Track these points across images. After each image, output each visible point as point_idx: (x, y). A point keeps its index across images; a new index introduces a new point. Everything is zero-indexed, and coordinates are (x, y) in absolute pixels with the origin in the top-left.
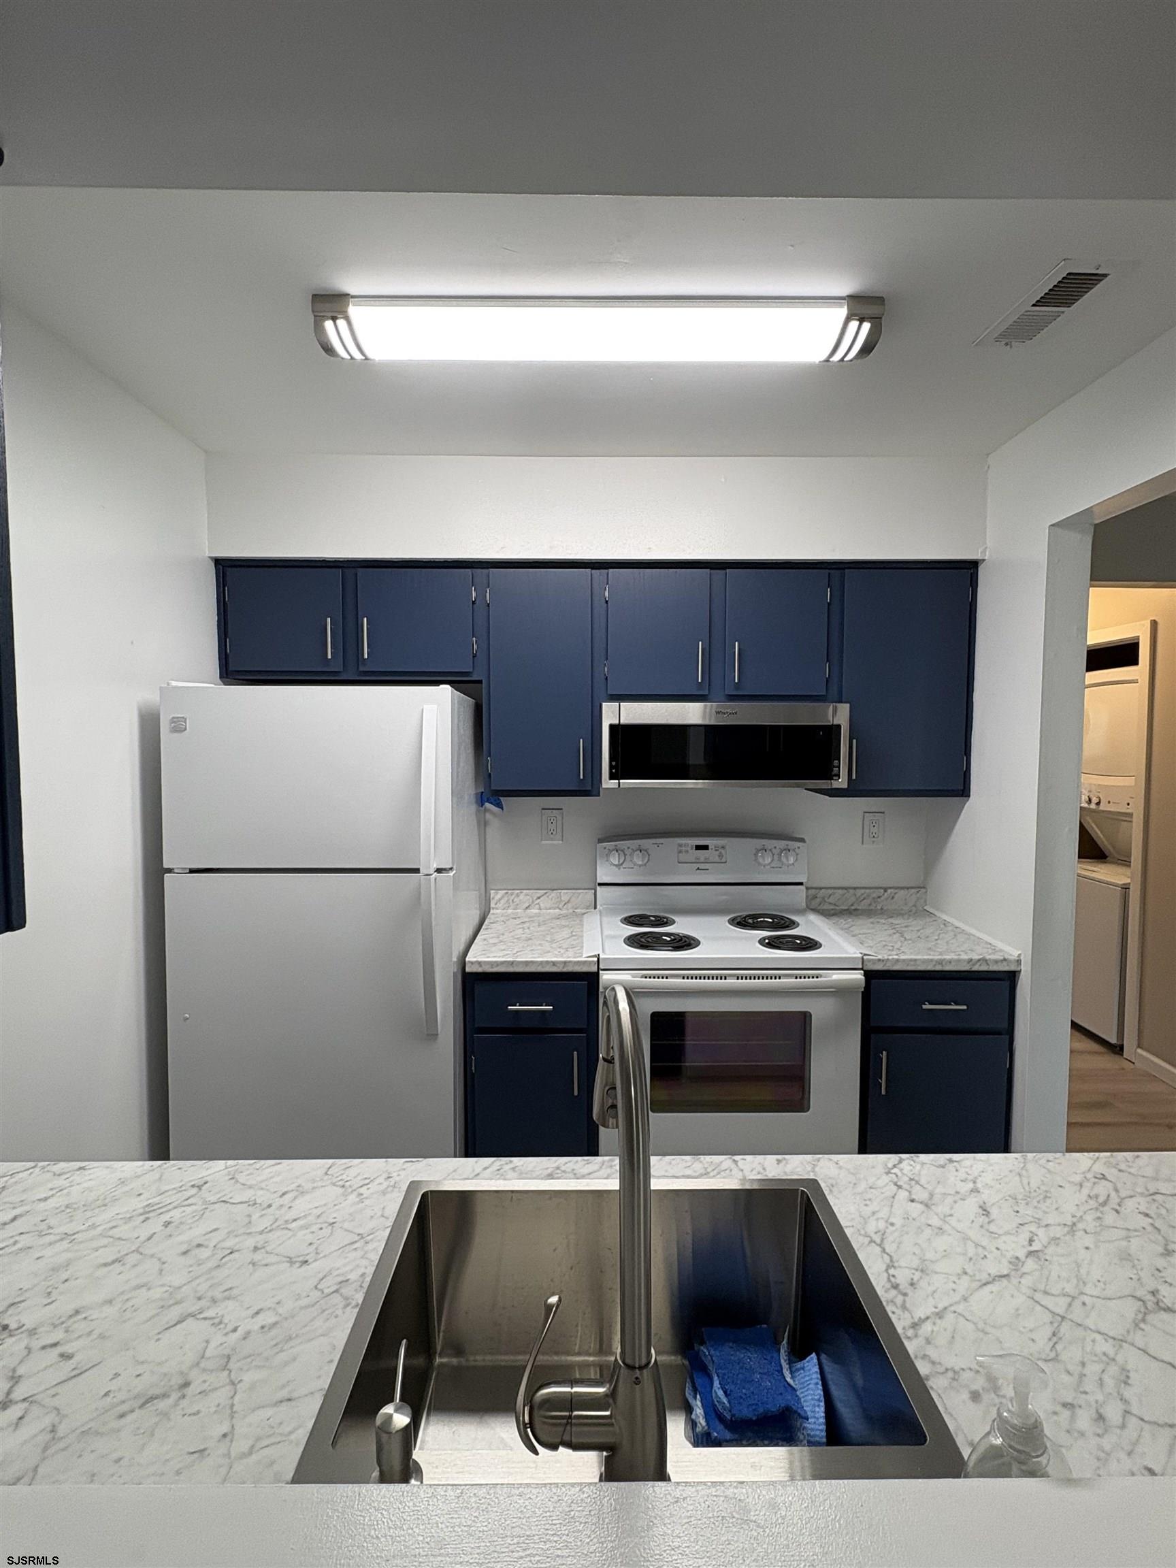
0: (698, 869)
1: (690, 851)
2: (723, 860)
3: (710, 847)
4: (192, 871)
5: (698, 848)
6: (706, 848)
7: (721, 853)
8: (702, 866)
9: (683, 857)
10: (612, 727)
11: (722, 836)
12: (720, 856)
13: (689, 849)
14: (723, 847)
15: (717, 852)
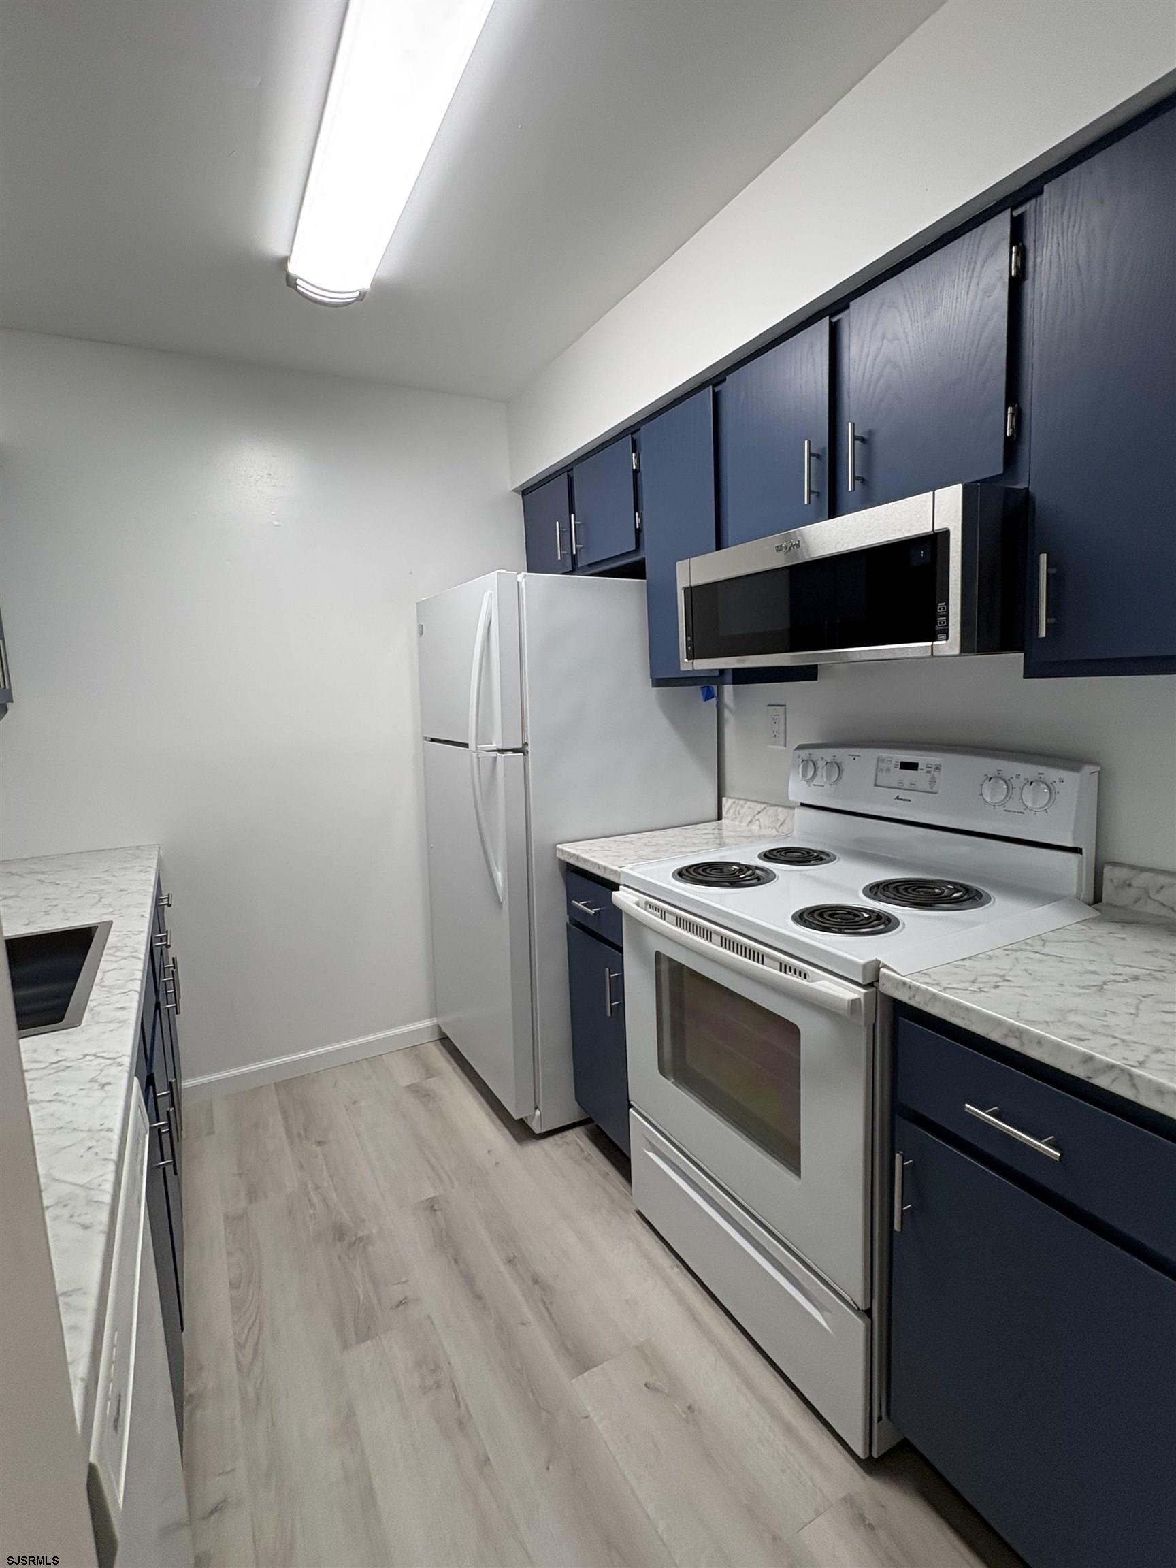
0: (897, 798)
1: (893, 770)
2: (934, 789)
3: (920, 767)
4: (433, 740)
5: (906, 766)
6: (913, 766)
7: (933, 777)
8: (902, 794)
9: (883, 779)
10: (685, 589)
11: (938, 750)
12: (933, 781)
13: (892, 766)
14: (938, 768)
15: (929, 776)
